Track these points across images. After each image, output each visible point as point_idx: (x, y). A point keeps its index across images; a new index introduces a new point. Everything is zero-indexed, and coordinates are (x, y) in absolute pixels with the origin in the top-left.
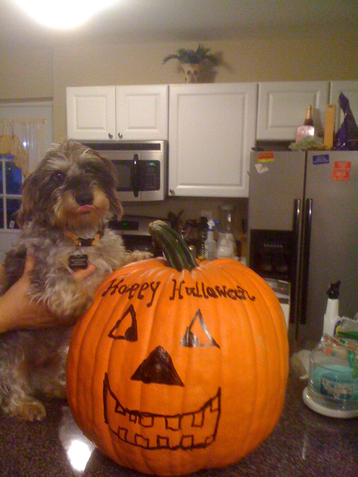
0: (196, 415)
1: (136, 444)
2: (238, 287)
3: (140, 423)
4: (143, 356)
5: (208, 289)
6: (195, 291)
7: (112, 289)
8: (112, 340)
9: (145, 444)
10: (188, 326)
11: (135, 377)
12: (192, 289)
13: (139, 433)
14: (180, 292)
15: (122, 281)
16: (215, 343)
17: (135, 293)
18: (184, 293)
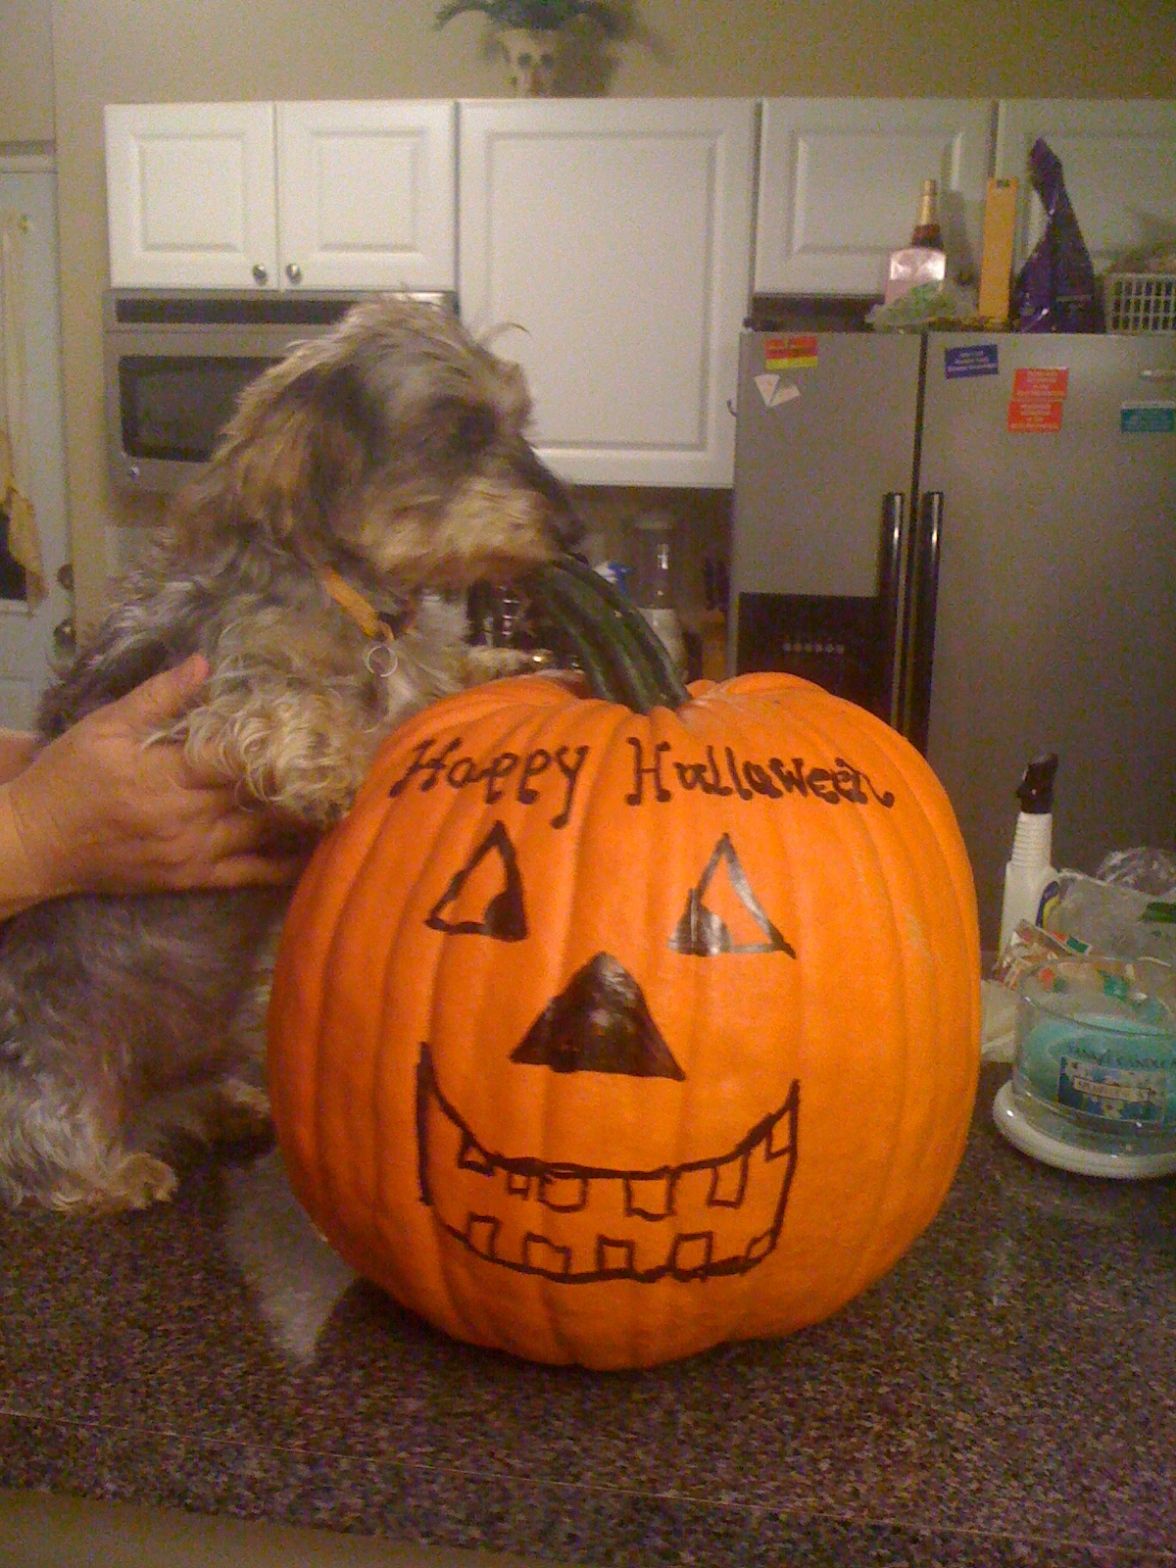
0: (723, 1169)
1: (526, 1268)
2: (840, 762)
3: (542, 1200)
4: (548, 986)
5: (748, 767)
6: (709, 776)
7: (424, 775)
8: (438, 936)
9: (556, 1267)
10: (694, 885)
11: (524, 1054)
12: (699, 769)
13: (538, 1232)
14: (658, 780)
15: (455, 744)
16: (779, 942)
17: (509, 785)
18: (671, 781)
